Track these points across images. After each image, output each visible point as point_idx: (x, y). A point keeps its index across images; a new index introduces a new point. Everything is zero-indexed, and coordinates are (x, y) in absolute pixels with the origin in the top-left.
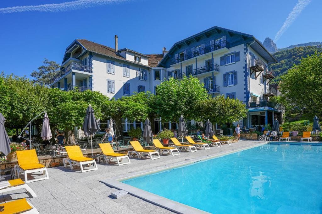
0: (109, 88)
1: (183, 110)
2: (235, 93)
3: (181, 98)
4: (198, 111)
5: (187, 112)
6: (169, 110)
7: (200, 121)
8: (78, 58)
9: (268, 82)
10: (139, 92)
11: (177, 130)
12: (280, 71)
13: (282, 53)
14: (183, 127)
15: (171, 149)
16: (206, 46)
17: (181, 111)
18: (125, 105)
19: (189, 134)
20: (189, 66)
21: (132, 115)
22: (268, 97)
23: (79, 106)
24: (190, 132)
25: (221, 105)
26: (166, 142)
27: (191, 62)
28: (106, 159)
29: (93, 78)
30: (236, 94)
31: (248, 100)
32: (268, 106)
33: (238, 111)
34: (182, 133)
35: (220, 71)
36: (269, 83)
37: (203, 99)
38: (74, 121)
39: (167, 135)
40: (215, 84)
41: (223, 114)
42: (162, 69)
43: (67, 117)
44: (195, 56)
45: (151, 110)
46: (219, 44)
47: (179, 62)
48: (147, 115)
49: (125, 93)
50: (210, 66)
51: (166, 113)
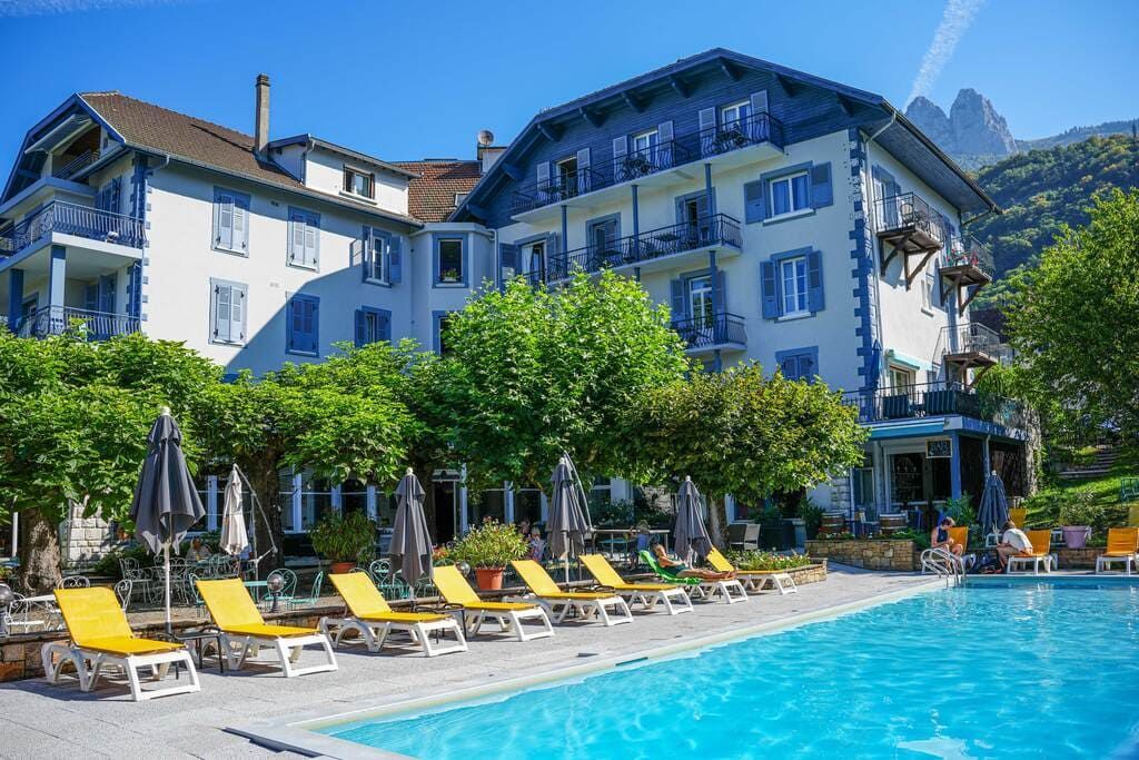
0: (220, 321)
1: (571, 431)
2: (816, 349)
3: (561, 373)
4: (640, 435)
5: (589, 439)
6: (507, 429)
7: (652, 482)
8: (83, 180)
9: (963, 302)
10: (360, 339)
11: (542, 528)
12: (1029, 244)
13: (1035, 161)
14: (568, 510)
15: (515, 610)
16: (682, 131)
17: (561, 434)
18: (304, 407)
19: (597, 545)
20: (603, 222)
21: (332, 452)
22: (969, 370)
23: (94, 409)
24: (607, 536)
25: (748, 410)
26: (492, 580)
27: (613, 202)
28: (230, 649)
29: (145, 271)
30: (820, 355)
31: (872, 385)
32: (961, 414)
33: (822, 437)
34: (566, 541)
35: (744, 246)
36: (967, 302)
37: (666, 380)
38: (74, 478)
39: (497, 548)
40: (726, 308)
41: (756, 451)
42: (475, 232)
43: (42, 459)
44: (629, 177)
45: (420, 429)
46: (736, 126)
47: (552, 201)
48: (402, 452)
49: (292, 343)
50: (698, 221)
51: (488, 446)
